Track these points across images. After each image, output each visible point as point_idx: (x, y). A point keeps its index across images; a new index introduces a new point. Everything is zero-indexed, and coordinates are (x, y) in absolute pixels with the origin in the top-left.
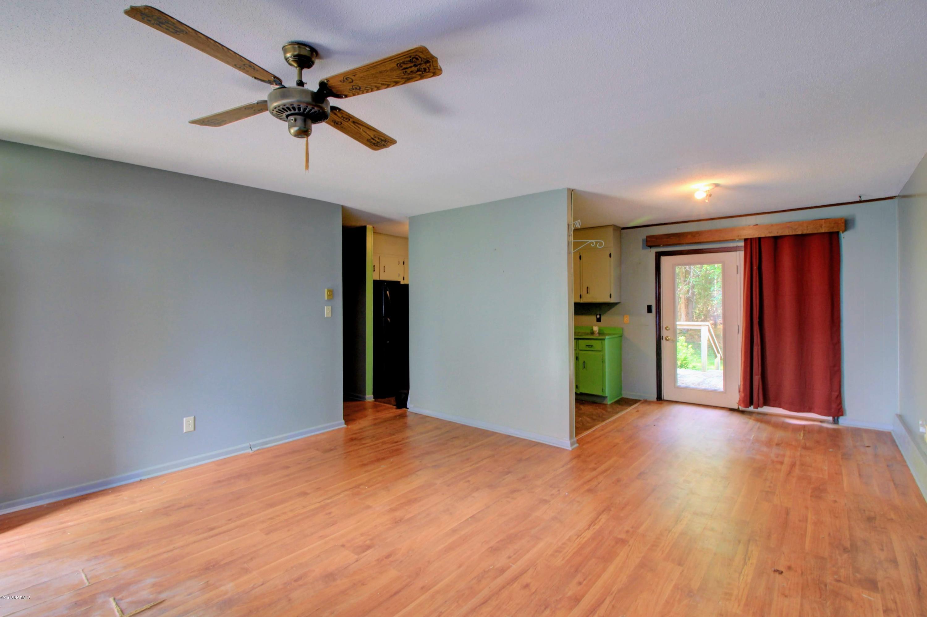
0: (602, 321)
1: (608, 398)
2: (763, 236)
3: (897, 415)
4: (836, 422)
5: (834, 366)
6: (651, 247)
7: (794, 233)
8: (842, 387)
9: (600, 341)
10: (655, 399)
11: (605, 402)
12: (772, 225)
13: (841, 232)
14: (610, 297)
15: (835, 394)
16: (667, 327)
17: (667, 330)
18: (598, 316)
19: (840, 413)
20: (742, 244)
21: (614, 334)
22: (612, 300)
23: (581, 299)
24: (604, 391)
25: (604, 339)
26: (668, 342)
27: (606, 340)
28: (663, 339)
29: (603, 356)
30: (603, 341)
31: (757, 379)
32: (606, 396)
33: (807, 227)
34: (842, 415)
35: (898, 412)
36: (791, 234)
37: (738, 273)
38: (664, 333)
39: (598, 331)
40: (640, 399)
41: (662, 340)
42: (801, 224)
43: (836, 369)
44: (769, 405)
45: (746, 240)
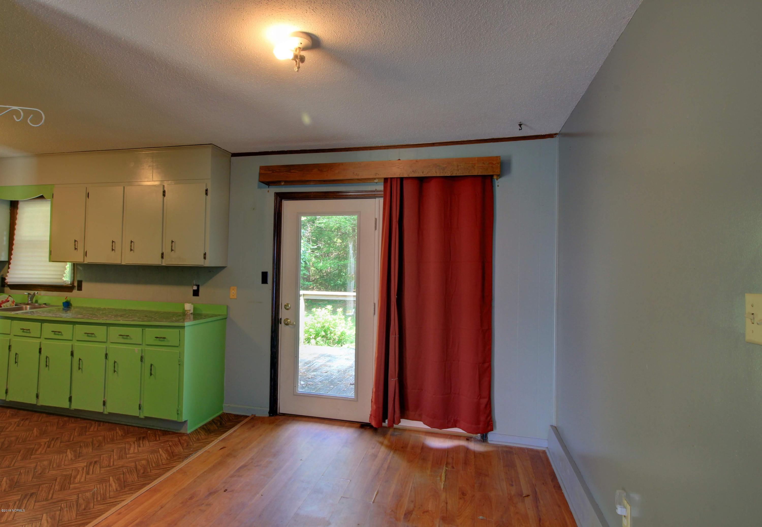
0: (200, 295)
1: (189, 423)
2: (406, 176)
3: (552, 426)
4: (484, 439)
5: (484, 362)
6: (269, 184)
7: (442, 175)
8: (492, 388)
9: (177, 330)
10: (267, 414)
11: (182, 431)
12: (417, 161)
13: (495, 177)
14: (205, 258)
15: (484, 401)
16: (287, 305)
17: (288, 309)
18: (195, 288)
19: (489, 428)
20: (380, 187)
21: (216, 316)
22: (208, 263)
23: (164, 260)
24: (179, 412)
25: (183, 327)
26: (287, 326)
27: (186, 328)
28: (281, 323)
29: (181, 355)
30: (181, 330)
31: (393, 382)
32: (184, 419)
33: (458, 166)
34: (492, 430)
35: (554, 424)
36: (438, 175)
37: (376, 229)
38: (284, 314)
39: (192, 311)
40: (248, 415)
41: (280, 325)
42: (449, 162)
43: (486, 365)
44: (408, 418)
45: (386, 180)
